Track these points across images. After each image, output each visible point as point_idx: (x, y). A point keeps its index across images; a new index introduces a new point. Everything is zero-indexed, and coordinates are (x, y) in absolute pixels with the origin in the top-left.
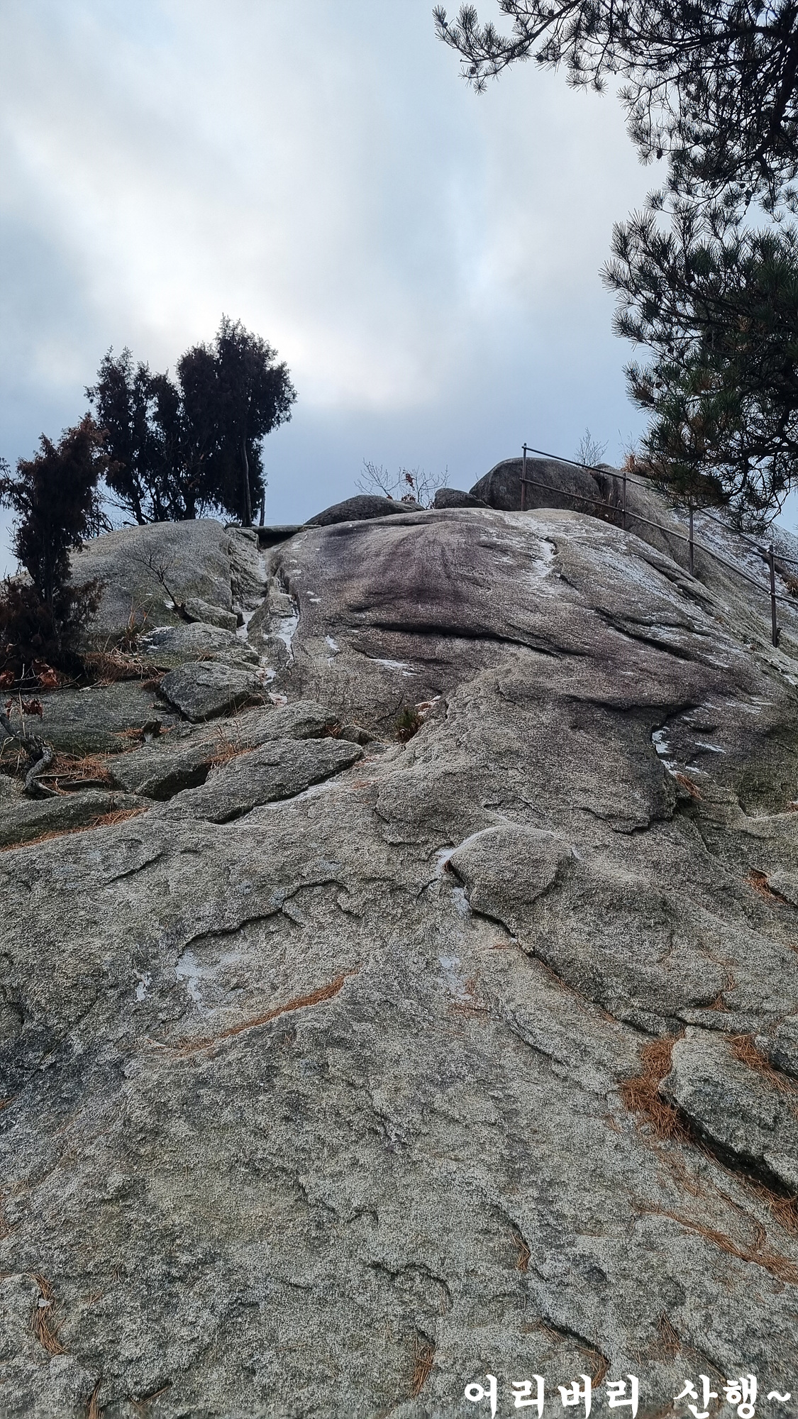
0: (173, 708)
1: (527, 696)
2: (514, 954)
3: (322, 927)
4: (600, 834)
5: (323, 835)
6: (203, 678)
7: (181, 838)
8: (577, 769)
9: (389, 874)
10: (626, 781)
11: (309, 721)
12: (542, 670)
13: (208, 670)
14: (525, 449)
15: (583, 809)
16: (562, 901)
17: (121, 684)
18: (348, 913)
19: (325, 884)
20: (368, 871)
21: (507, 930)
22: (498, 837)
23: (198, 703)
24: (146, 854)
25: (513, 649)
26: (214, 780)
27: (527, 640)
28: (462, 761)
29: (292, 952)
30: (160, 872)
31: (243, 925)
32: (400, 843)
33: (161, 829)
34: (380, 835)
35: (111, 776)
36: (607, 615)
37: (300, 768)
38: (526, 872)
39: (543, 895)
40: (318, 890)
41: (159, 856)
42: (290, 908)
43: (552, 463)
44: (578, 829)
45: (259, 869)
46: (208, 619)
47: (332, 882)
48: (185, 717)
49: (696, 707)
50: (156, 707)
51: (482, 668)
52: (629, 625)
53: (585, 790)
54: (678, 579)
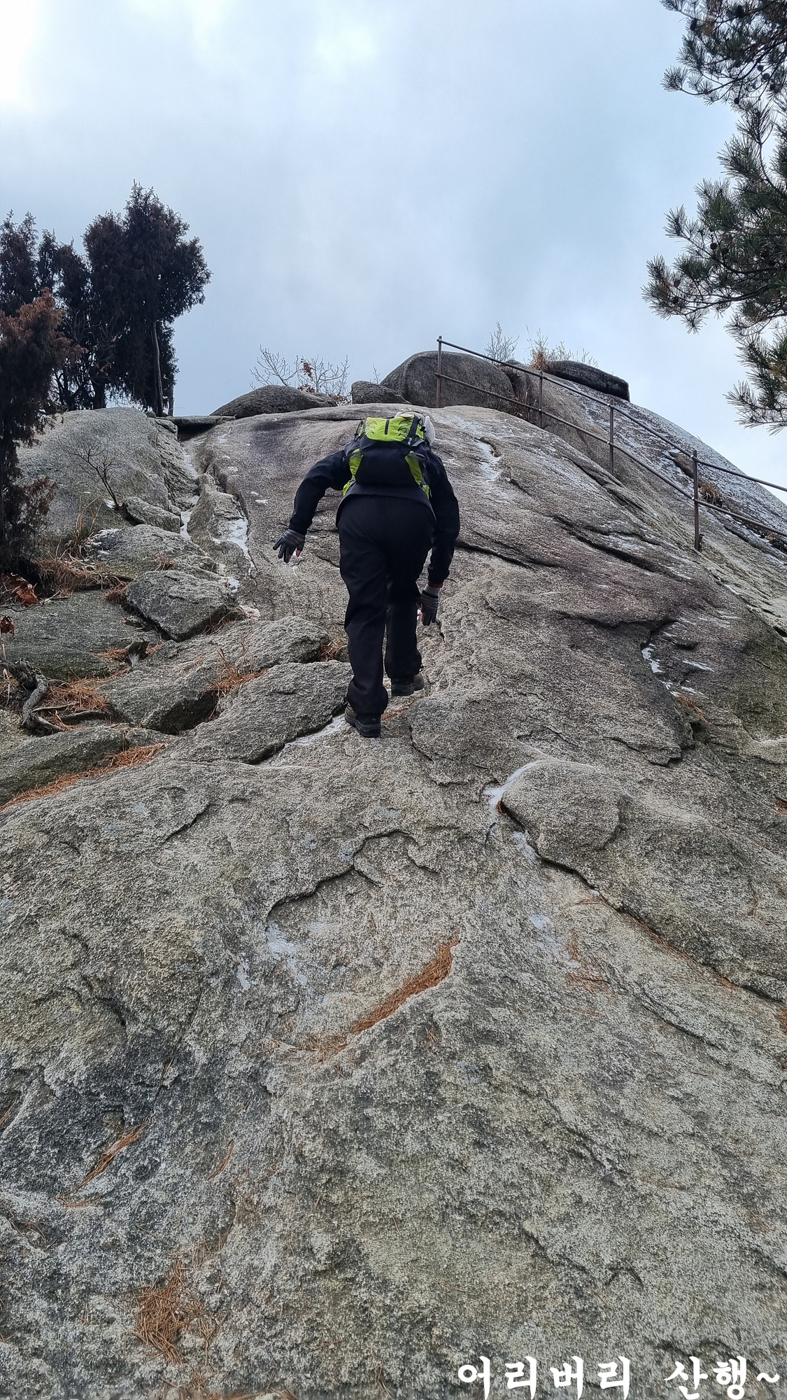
0: (150, 625)
1: (519, 613)
2: (606, 912)
3: (401, 887)
4: (639, 768)
5: (371, 776)
6: (174, 589)
7: (224, 784)
8: (592, 694)
9: (453, 821)
10: (643, 707)
11: (305, 641)
12: (521, 584)
13: (176, 580)
14: (440, 342)
15: (614, 739)
16: (633, 846)
17: (83, 595)
18: (424, 868)
19: (390, 835)
20: (430, 817)
21: (584, 881)
22: (546, 773)
23: (177, 618)
24: (194, 806)
25: (484, 559)
26: (230, 712)
27: (497, 550)
28: (480, 688)
29: (381, 918)
30: (214, 828)
31: (319, 886)
32: (449, 783)
33: (199, 775)
34: (427, 775)
35: (110, 706)
36: (567, 524)
37: (319, 696)
38: (588, 815)
39: (612, 840)
40: (384, 842)
41: (208, 806)
42: (362, 864)
43: (467, 358)
44: (616, 763)
45: (319, 820)
46: (153, 520)
47: (396, 832)
48: (166, 635)
49: (673, 622)
50: (129, 623)
51: (457, 580)
52: (590, 535)
53: (610, 718)
54: (607, 483)
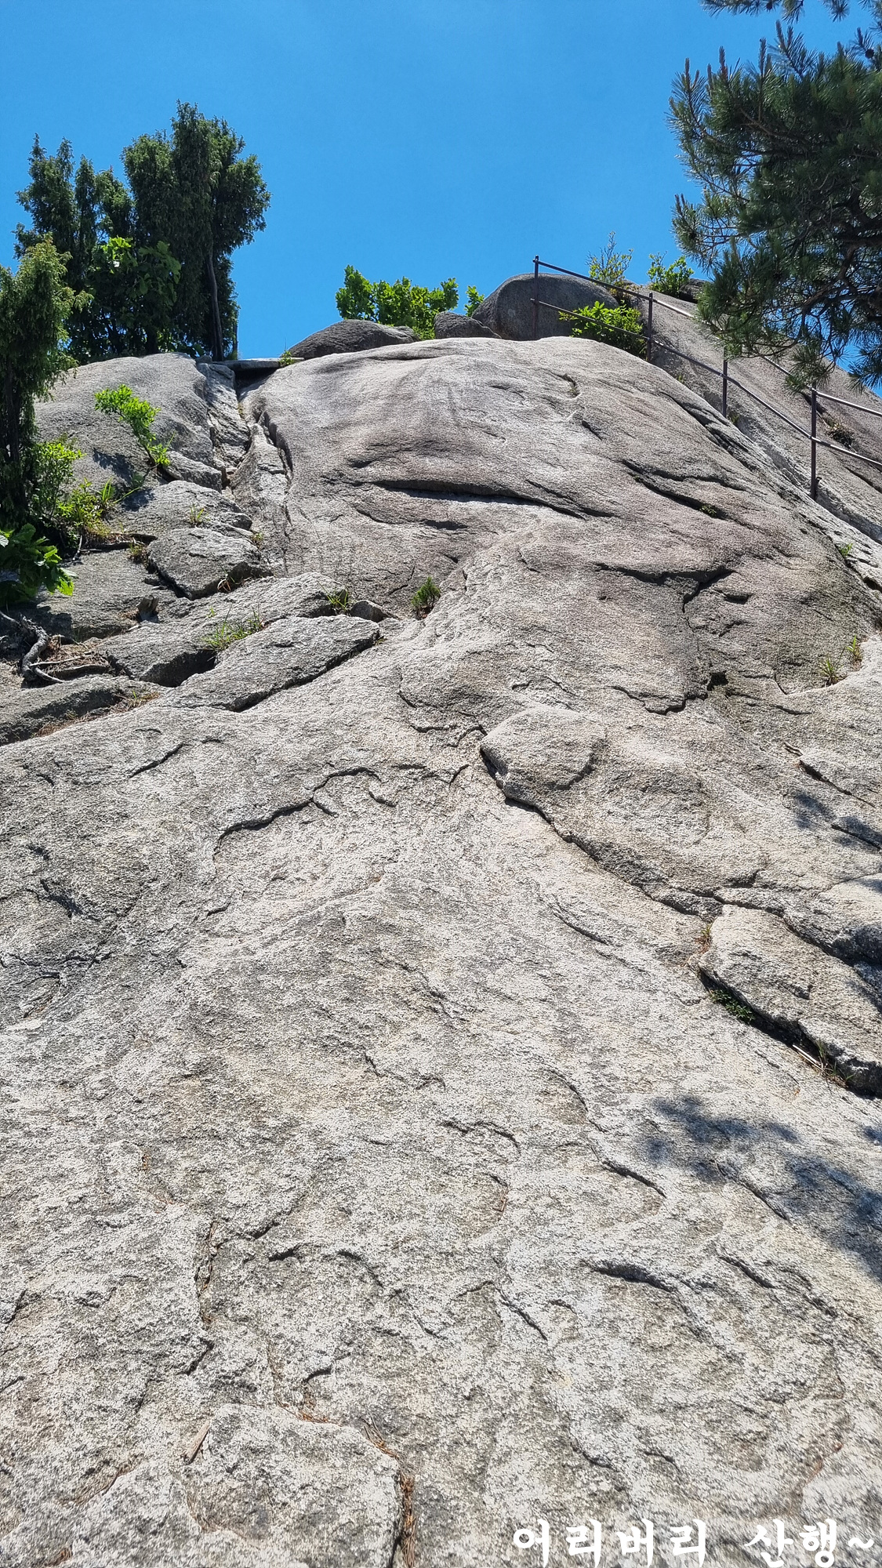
0: (166, 582)
1: (551, 565)
2: (553, 838)
3: (356, 816)
4: (634, 713)
5: (348, 721)
6: (196, 547)
7: (201, 727)
8: (609, 644)
9: (419, 761)
10: (659, 657)
11: (319, 596)
12: (565, 535)
13: (199, 537)
14: (537, 263)
15: (615, 688)
16: (597, 783)
17: (104, 555)
18: (380, 801)
19: (354, 773)
20: (398, 758)
21: (543, 815)
22: (530, 719)
23: (195, 576)
24: (167, 744)
25: (533, 509)
26: (227, 665)
27: (549, 499)
28: (487, 639)
29: (329, 842)
30: (183, 762)
31: (276, 815)
32: (428, 729)
33: (178, 719)
34: (407, 720)
35: (111, 659)
36: (635, 469)
37: (315, 649)
38: (561, 755)
39: (577, 780)
40: (348, 779)
41: (181, 746)
42: (322, 798)
43: (568, 283)
44: (611, 710)
45: (286, 758)
46: (188, 476)
47: (362, 770)
48: (180, 592)
49: (730, 572)
50: (147, 581)
51: (500, 532)
52: (659, 480)
53: (616, 667)
54: (711, 422)
